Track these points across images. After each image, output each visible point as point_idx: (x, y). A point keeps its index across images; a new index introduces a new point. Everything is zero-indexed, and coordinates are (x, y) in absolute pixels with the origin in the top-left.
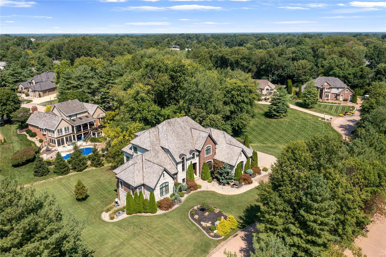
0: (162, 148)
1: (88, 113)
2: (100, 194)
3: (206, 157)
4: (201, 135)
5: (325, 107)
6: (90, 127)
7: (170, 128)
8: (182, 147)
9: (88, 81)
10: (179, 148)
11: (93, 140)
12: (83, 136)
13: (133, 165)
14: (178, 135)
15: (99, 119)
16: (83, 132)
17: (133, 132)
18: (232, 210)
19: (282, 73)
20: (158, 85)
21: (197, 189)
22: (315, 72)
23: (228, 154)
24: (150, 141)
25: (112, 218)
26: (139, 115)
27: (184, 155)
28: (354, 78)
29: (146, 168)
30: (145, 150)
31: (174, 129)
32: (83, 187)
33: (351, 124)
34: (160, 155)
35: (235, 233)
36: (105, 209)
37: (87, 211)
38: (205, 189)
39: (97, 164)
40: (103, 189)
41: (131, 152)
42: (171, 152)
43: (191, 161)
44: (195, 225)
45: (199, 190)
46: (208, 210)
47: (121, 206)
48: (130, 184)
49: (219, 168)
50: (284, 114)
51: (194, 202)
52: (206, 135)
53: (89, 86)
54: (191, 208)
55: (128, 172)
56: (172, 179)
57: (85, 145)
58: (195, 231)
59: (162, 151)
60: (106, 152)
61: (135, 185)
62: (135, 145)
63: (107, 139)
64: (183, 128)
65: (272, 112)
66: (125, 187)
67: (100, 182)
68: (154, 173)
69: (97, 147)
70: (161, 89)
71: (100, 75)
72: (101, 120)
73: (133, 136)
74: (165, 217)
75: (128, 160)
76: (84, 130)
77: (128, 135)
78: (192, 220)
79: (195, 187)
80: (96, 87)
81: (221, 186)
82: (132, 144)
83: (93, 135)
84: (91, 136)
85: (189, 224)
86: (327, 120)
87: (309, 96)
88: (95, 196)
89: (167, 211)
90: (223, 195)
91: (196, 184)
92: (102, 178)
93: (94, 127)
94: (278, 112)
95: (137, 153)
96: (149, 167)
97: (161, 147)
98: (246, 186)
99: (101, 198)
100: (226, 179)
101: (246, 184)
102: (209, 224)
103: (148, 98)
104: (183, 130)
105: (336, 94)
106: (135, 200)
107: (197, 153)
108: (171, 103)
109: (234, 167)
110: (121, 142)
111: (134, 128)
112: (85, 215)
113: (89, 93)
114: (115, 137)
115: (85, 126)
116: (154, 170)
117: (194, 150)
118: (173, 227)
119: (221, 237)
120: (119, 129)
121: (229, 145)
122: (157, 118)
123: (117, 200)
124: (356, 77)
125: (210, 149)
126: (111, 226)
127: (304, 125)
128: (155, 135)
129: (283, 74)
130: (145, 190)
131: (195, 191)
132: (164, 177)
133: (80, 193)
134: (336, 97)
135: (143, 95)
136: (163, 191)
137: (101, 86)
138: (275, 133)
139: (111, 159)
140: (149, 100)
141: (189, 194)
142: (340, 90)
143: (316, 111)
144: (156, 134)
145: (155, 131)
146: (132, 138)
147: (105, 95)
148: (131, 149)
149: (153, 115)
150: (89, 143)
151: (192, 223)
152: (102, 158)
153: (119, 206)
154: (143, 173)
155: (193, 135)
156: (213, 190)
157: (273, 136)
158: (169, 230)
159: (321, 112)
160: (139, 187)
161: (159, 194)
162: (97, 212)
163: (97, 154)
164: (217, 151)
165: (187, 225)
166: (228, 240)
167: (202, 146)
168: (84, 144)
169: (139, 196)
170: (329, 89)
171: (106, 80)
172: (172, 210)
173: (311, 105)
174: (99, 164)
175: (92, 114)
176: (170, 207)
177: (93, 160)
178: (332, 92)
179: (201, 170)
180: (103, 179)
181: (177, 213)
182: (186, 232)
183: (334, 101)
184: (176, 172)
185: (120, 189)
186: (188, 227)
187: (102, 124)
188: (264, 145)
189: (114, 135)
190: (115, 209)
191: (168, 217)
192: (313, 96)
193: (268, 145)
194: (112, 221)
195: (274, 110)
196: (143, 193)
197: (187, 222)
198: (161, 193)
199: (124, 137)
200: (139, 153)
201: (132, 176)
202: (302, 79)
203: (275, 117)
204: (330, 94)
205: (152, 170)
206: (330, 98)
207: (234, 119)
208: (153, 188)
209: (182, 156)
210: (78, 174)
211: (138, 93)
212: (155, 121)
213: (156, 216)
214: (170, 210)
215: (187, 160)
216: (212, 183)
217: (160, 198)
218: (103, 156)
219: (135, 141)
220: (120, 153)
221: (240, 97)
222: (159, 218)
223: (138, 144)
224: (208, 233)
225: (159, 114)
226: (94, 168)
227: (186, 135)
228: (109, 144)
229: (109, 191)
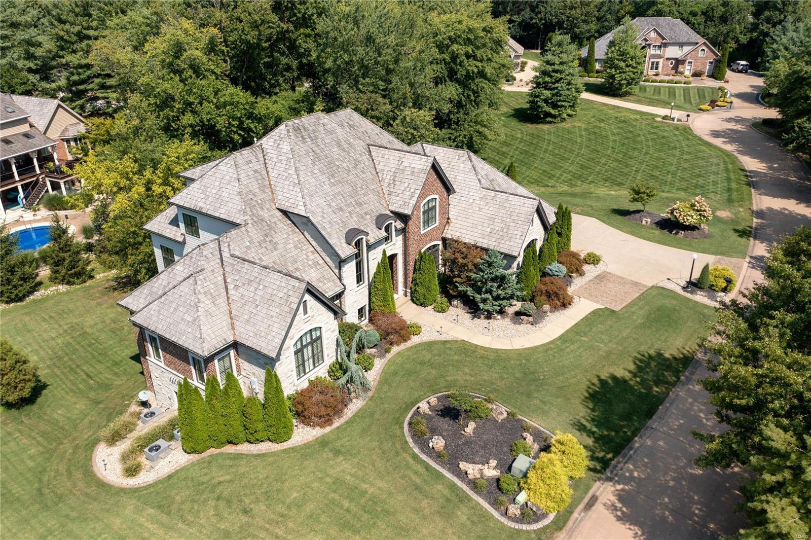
0: (285, 213)
1: (31, 126)
2: (85, 377)
3: (425, 234)
4: (405, 164)
5: (657, 90)
6: (41, 167)
7: (302, 149)
8: (348, 205)
9: (21, 35)
10: (341, 209)
11: (56, 204)
12: (21, 195)
13: (191, 280)
14: (331, 170)
15: (68, 141)
16: (21, 181)
17: (178, 169)
18: (544, 403)
19: (532, 18)
20: (239, 26)
21: (409, 338)
22: (610, 13)
23: (492, 219)
24: (240, 194)
25: (132, 471)
26: (188, 119)
27: (358, 231)
28: (705, 22)
29: (236, 287)
30: (226, 225)
31: (316, 149)
32: (17, 362)
33: (738, 127)
34: (279, 238)
35: (586, 493)
36: (106, 432)
37: (39, 443)
38: (435, 337)
39: (71, 276)
40: (94, 357)
41: (178, 233)
42: (319, 227)
43: (384, 251)
44: (440, 476)
45: (415, 340)
46: (472, 413)
47: (161, 420)
48: (186, 345)
49: (471, 266)
50: (570, 112)
51: (412, 384)
52: (423, 164)
53: (27, 52)
54: (407, 409)
55: (174, 305)
56: (332, 316)
57: (32, 218)
58: (448, 500)
59: (284, 225)
60: (96, 238)
61: (203, 349)
62: (189, 209)
63: (92, 196)
64: (346, 146)
65: (539, 107)
66: (168, 356)
67: (84, 334)
68: (270, 301)
69: (63, 224)
70: (249, 37)
71: (54, 13)
72: (72, 143)
73: (177, 183)
74: (327, 454)
75: (169, 262)
76: (23, 177)
77: (159, 181)
78: (423, 457)
79: (403, 331)
80: (50, 51)
81: (482, 322)
82: (178, 206)
83: (53, 190)
84: (47, 191)
85: (416, 473)
86: (679, 120)
87: (622, 64)
88: (69, 384)
89: (328, 429)
90: (497, 350)
91: (405, 322)
92: (89, 320)
93: (51, 164)
94: (555, 106)
95: (197, 234)
96: (250, 282)
97: (281, 211)
98: (557, 314)
99: (91, 388)
100: (497, 298)
101: (555, 308)
102: (491, 471)
103: (212, 67)
104: (344, 150)
105: (676, 59)
106: (212, 407)
107: (399, 225)
108: (279, 85)
109: (515, 258)
110: (142, 205)
111: (178, 158)
112: (31, 464)
113: (30, 70)
114: (120, 189)
115: (25, 163)
116: (270, 291)
117: (388, 213)
118: (363, 493)
119: (544, 516)
120: (128, 164)
121: (492, 194)
122: (245, 126)
123: (143, 396)
124: (712, 20)
125: (434, 207)
126: (129, 506)
127: (630, 135)
128: (256, 171)
129: (534, 21)
130: (241, 360)
131: (403, 346)
132: (305, 312)
133: (8, 384)
134: (675, 68)
135: (198, 53)
136: (306, 358)
137: (62, 48)
138: (562, 158)
139: (115, 258)
140: (213, 72)
141: (389, 356)
142: (687, 49)
143: (638, 102)
144: (257, 167)
145: (254, 160)
146: (175, 190)
147: (79, 74)
148: (174, 222)
149: (234, 118)
150: (44, 212)
151: (427, 467)
152: (85, 256)
153: (155, 419)
154: (229, 304)
155: (379, 167)
156: (461, 337)
157: (562, 167)
158: (353, 508)
159: (651, 102)
160: (221, 353)
161: (295, 373)
162: (76, 448)
163: (66, 245)
164: (452, 214)
165: (414, 478)
166: (570, 523)
167: (415, 199)
168: (28, 215)
169: (225, 389)
170: (660, 47)
171: (77, 29)
172: (343, 420)
173: (627, 86)
174: (78, 275)
175: (42, 128)
176: (338, 413)
177: (57, 264)
178: (666, 56)
179: (411, 274)
180: (92, 322)
181: (364, 431)
182: (416, 510)
183: (671, 78)
184: (338, 289)
185: (153, 359)
186: (417, 488)
187: (80, 156)
188: (551, 190)
189: (116, 184)
190: (143, 428)
191: (337, 453)
192: (631, 63)
193: (560, 190)
194: (132, 482)
195: (546, 101)
196: (235, 373)
197: (408, 467)
198: (298, 367)
199: (148, 189)
200: (205, 236)
201: (189, 319)
202: (581, 33)
203: (548, 119)
204: (661, 61)
205: (260, 293)
206: (662, 70)
207: (457, 124)
208: (274, 356)
209: (354, 236)
210: (10, 311)
211: (178, 49)
212: (239, 135)
213: (293, 449)
214: (337, 423)
215: (370, 247)
216: (449, 312)
217: (297, 382)
218: (89, 248)
219: (188, 198)
220: (140, 239)
221: (474, 62)
222: (305, 456)
223: (200, 204)
224: (495, 504)
225: (250, 116)
226: (62, 288)
227: (356, 166)
228: (102, 214)
229: (116, 364)
